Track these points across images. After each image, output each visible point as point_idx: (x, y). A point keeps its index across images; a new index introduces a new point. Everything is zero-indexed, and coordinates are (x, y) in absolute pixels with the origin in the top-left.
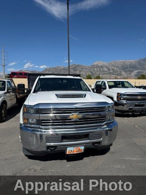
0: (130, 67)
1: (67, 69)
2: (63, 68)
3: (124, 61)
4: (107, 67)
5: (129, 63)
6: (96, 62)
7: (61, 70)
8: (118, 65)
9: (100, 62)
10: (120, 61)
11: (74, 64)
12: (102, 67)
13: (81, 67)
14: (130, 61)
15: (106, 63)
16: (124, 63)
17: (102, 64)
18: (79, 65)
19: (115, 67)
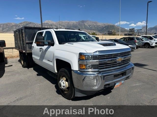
0: (73, 26)
1: (18, 25)
2: (14, 24)
3: (68, 22)
4: (55, 26)
5: (72, 24)
6: (46, 21)
7: (12, 26)
8: (64, 25)
9: (50, 21)
10: (65, 21)
11: (26, 21)
12: (52, 26)
13: (32, 24)
14: (72, 22)
15: (54, 22)
16: (68, 23)
17: (51, 23)
18: (31, 23)
19: (62, 26)
